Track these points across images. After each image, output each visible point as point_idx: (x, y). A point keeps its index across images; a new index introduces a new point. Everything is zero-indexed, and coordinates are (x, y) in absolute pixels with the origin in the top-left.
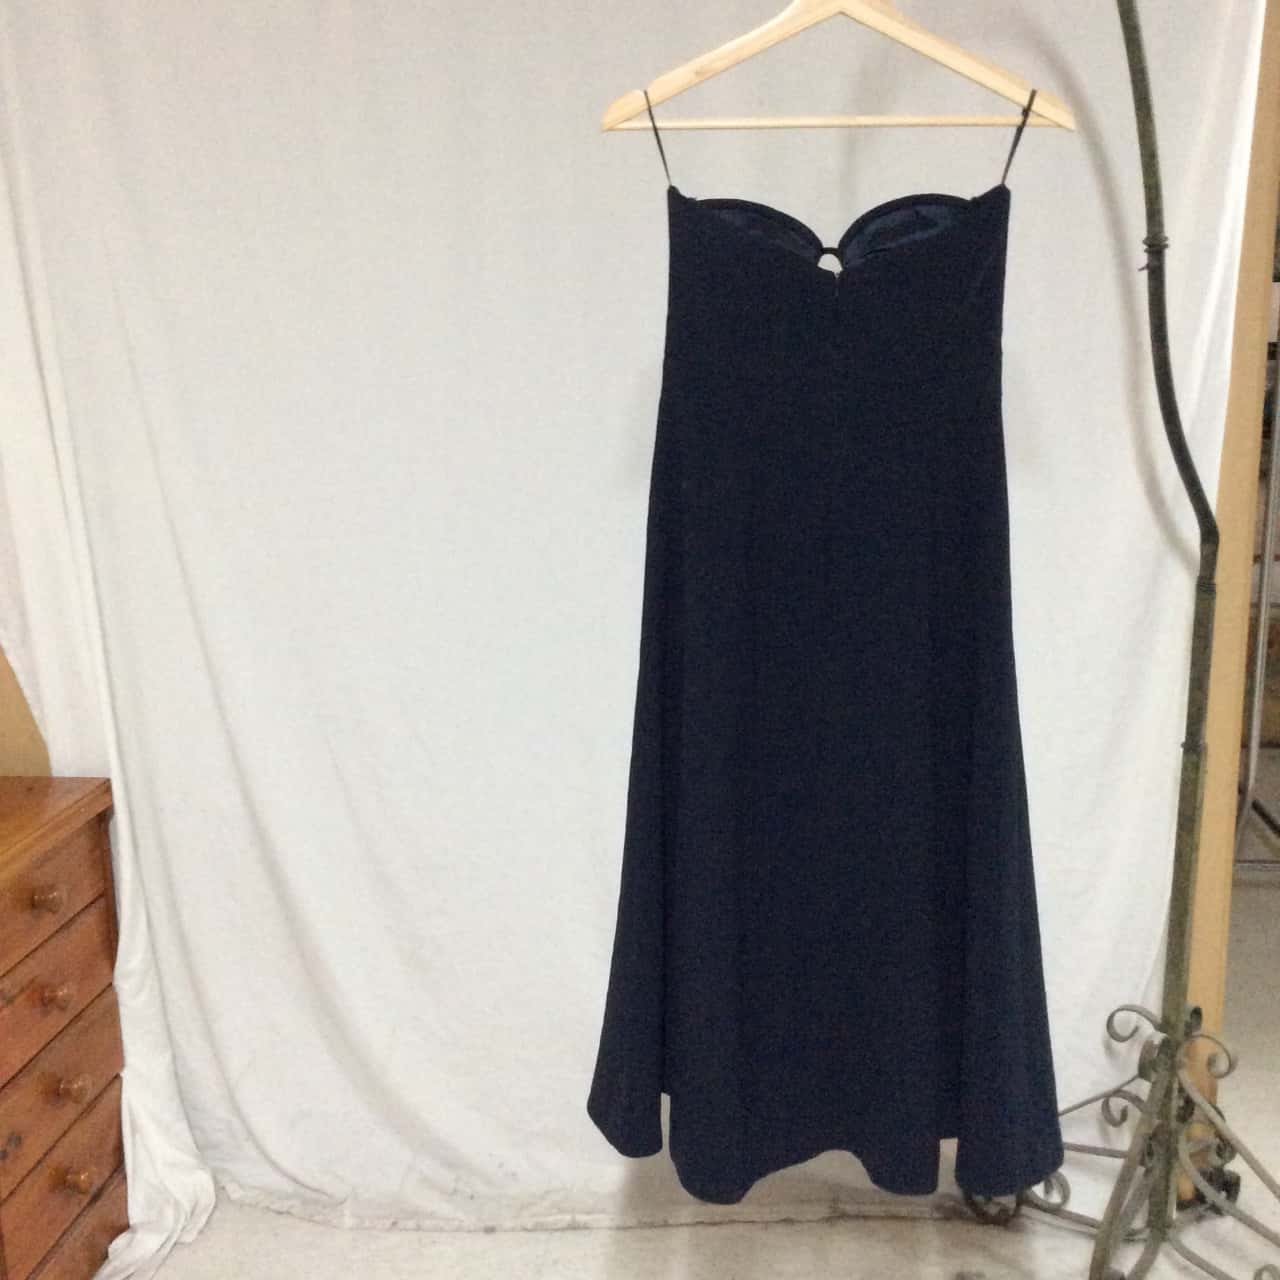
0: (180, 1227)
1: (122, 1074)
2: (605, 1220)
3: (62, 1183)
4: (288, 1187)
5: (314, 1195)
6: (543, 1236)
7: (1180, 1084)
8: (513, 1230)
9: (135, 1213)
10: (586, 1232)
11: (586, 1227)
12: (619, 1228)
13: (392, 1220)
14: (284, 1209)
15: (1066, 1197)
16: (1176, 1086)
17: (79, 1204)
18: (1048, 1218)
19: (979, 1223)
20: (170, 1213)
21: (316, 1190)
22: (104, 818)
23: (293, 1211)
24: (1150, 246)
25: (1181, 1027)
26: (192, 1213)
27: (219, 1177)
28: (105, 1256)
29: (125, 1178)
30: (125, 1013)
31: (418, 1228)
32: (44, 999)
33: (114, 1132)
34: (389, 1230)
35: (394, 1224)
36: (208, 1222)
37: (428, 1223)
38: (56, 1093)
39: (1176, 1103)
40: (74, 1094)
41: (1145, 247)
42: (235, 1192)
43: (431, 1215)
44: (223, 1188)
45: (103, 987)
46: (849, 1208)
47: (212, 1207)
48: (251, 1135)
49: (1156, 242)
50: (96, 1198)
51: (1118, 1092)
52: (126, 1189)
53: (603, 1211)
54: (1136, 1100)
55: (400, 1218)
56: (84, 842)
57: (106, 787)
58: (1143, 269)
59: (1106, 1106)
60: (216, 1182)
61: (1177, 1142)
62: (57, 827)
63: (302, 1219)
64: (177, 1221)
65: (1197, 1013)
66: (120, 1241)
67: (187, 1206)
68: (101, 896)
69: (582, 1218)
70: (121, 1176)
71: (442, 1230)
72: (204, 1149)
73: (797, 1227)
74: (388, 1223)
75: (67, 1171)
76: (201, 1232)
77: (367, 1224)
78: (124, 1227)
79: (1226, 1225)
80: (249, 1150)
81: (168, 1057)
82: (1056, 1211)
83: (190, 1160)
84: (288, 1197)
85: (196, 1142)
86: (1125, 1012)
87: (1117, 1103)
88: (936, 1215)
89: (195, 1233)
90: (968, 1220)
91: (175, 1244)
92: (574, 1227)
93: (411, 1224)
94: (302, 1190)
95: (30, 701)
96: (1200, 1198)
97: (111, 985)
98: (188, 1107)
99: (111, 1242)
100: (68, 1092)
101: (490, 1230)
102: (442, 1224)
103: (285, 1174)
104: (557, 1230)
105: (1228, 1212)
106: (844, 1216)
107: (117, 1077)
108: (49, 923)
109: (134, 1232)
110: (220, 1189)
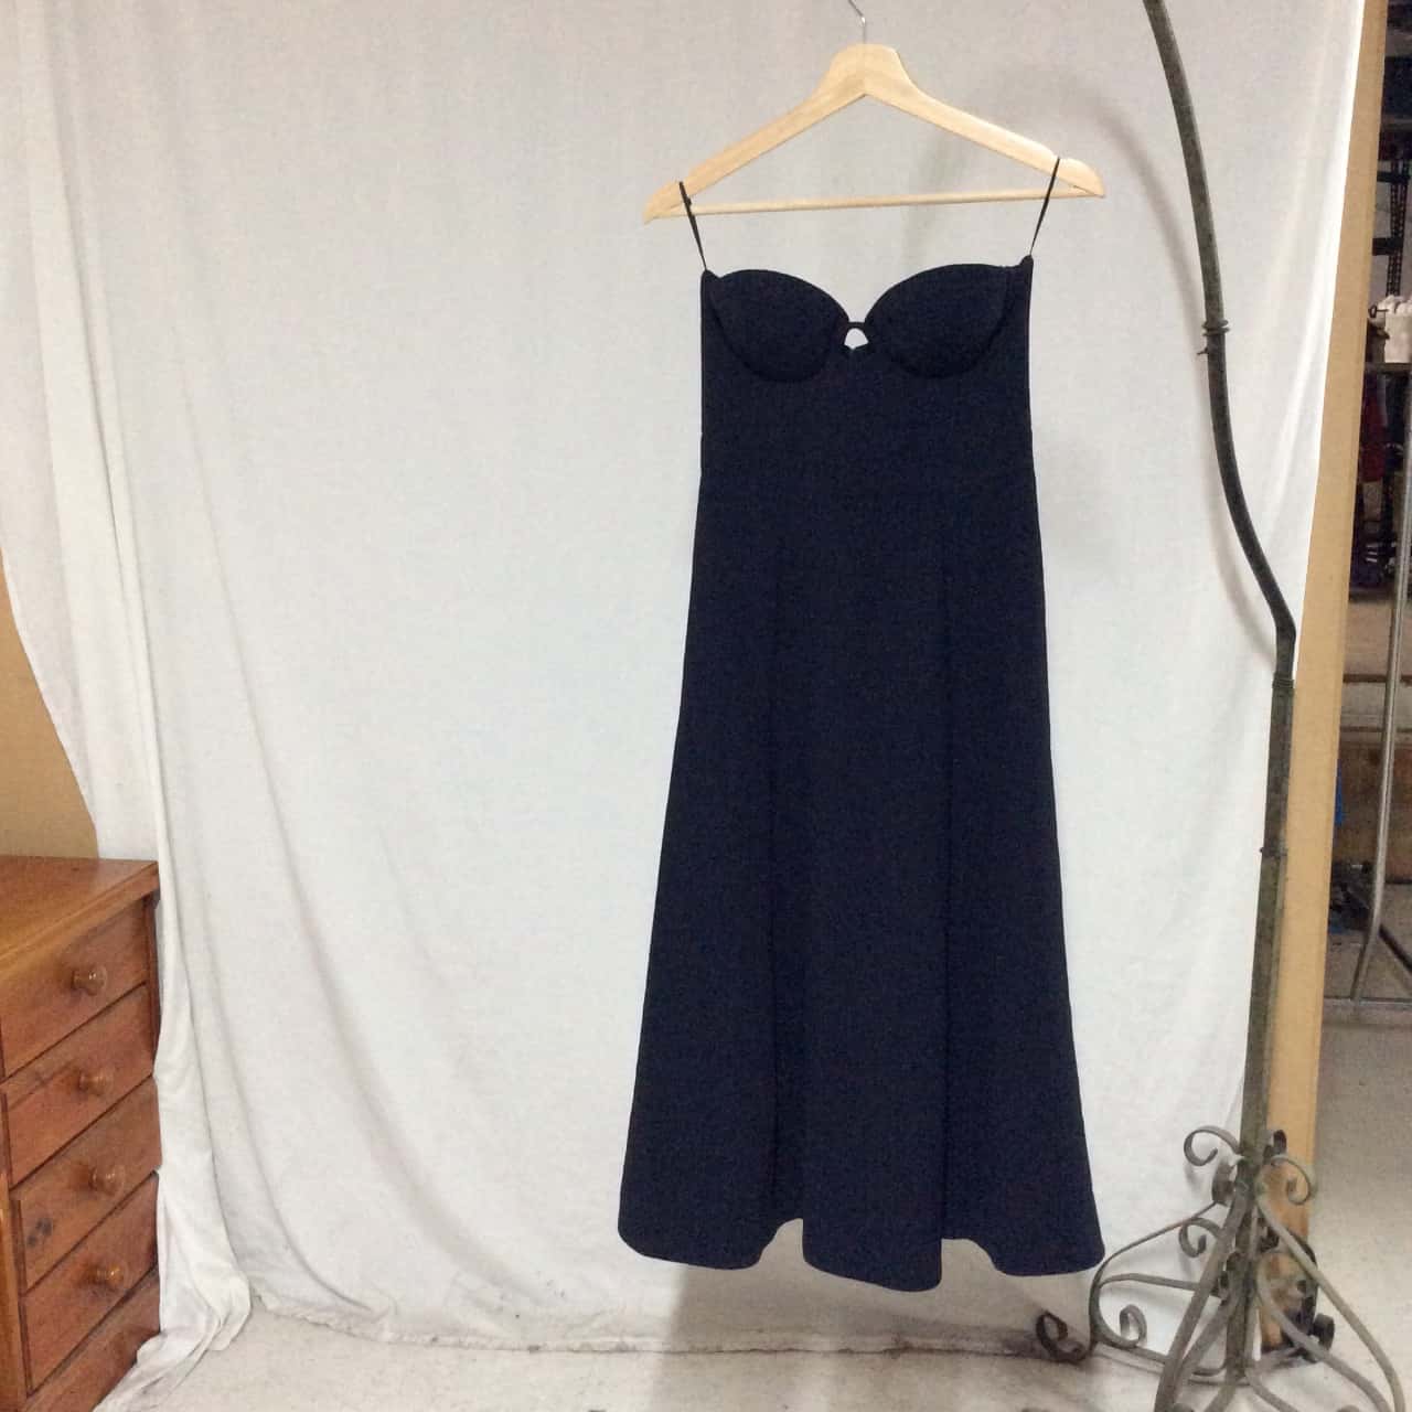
0: (211, 1335)
1: (159, 1172)
2: (655, 1344)
3: (92, 1279)
4: (326, 1299)
5: (354, 1309)
6: (588, 1357)
7: (1259, 1211)
8: (558, 1350)
9: (167, 1318)
10: (635, 1355)
11: (634, 1350)
12: (667, 1352)
13: (433, 1336)
14: (322, 1321)
15: (1143, 1335)
16: (1255, 1214)
17: (109, 1301)
18: (1122, 1356)
19: (1050, 1361)
20: (202, 1319)
21: (355, 1303)
22: (150, 901)
23: (331, 1324)
24: (1208, 330)
25: (1260, 1150)
26: (226, 1320)
27: (255, 1285)
28: (134, 1361)
29: (157, 1280)
30: (164, 1106)
31: (459, 1345)
32: (80, 1086)
33: (147, 1232)
34: (426, 1346)
35: (435, 1340)
36: (242, 1330)
37: (470, 1340)
38: (89, 1183)
39: (1255, 1233)
40: (107, 1186)
41: (1204, 331)
42: (272, 1304)
43: (475, 1332)
44: (260, 1298)
45: (144, 1077)
46: (916, 1342)
47: (245, 1316)
48: (290, 1243)
49: (1214, 326)
50: (126, 1298)
51: (1195, 1220)
52: (158, 1292)
53: (654, 1335)
54: (1212, 1227)
55: (440, 1334)
56: (128, 924)
57: (152, 869)
58: (1202, 353)
59: (1183, 1235)
60: (252, 1290)
61: (1256, 1274)
62: (100, 907)
63: (339, 1331)
64: (208, 1328)
65: (1280, 1137)
66: (149, 1346)
67: (221, 1312)
68: (144, 983)
69: (630, 1341)
70: (153, 1279)
71: (483, 1347)
72: (241, 1256)
73: (856, 1359)
74: (428, 1338)
75: (97, 1267)
76: (233, 1340)
77: (405, 1339)
78: (154, 1332)
79: (1317, 1373)
80: (289, 1259)
81: (208, 1156)
82: (1131, 1348)
83: (226, 1265)
84: (328, 1309)
85: (233, 1250)
86: (1204, 1134)
87: (1195, 1232)
88: (1007, 1351)
89: (228, 1341)
90: (1040, 1357)
91: (206, 1351)
92: (622, 1350)
93: (452, 1340)
94: (341, 1303)
95: (79, 780)
96: (1287, 1341)
97: (150, 1076)
98: (227, 1213)
99: (139, 1347)
100: (101, 1182)
101: (534, 1349)
102: (484, 1341)
103: (324, 1285)
104: (602, 1352)
105: (1321, 1359)
106: (907, 1348)
107: (153, 1175)
108: (90, 1007)
109: (165, 1336)
110: (255, 1298)
